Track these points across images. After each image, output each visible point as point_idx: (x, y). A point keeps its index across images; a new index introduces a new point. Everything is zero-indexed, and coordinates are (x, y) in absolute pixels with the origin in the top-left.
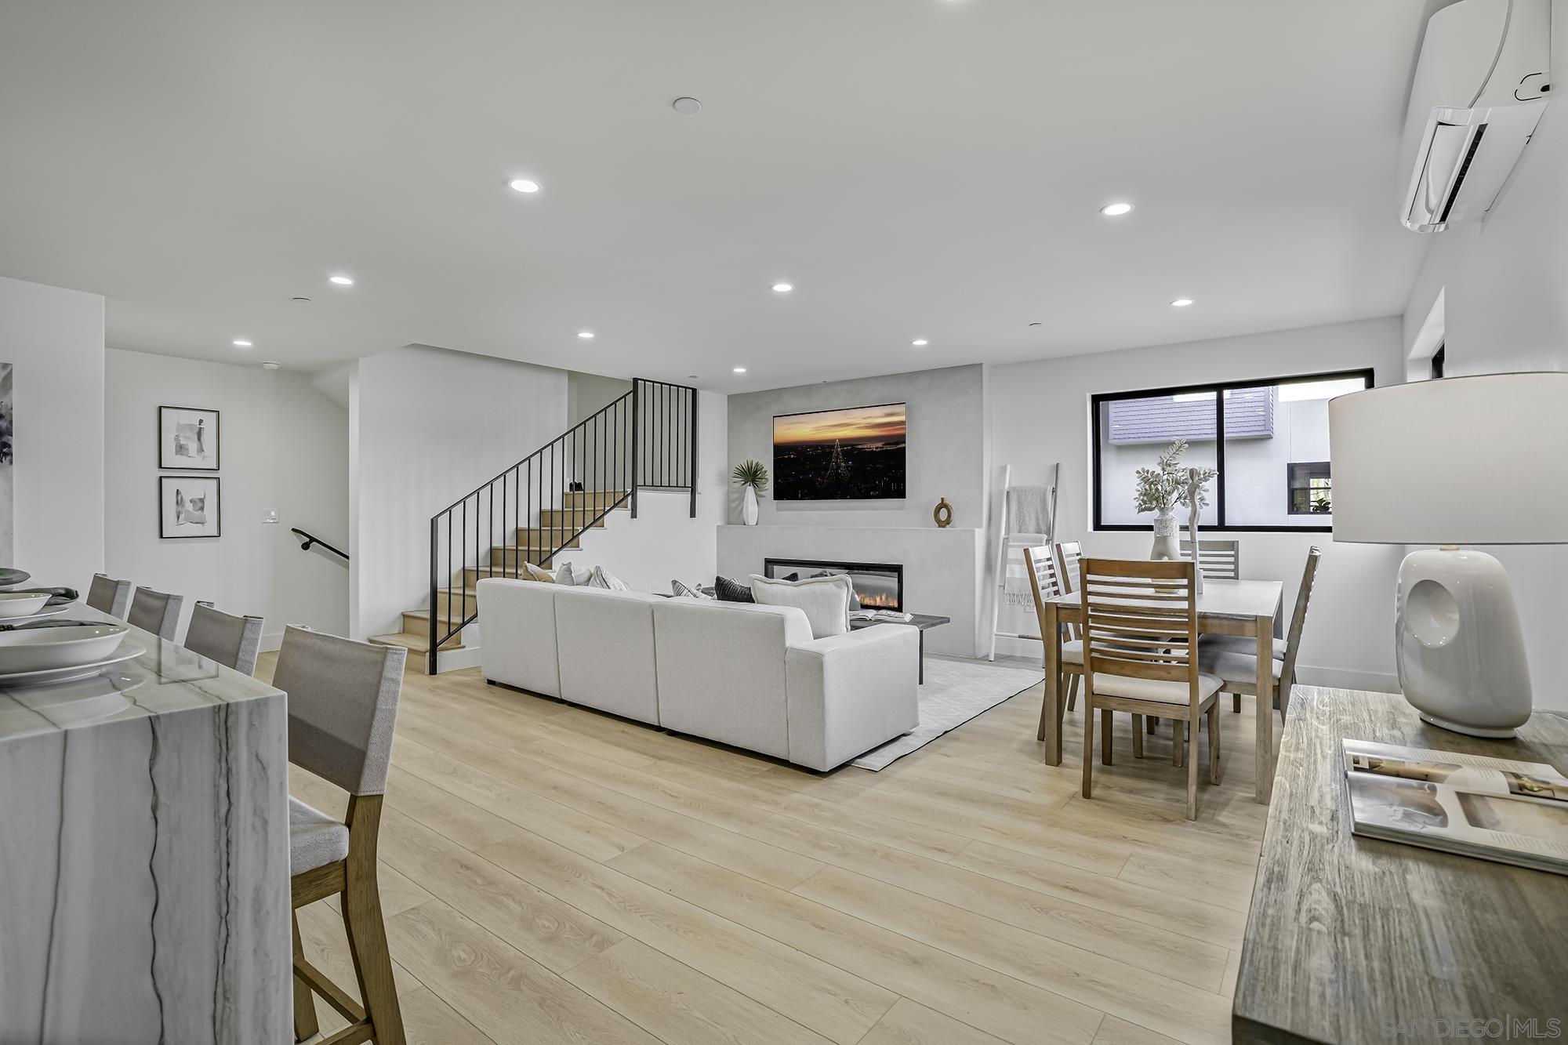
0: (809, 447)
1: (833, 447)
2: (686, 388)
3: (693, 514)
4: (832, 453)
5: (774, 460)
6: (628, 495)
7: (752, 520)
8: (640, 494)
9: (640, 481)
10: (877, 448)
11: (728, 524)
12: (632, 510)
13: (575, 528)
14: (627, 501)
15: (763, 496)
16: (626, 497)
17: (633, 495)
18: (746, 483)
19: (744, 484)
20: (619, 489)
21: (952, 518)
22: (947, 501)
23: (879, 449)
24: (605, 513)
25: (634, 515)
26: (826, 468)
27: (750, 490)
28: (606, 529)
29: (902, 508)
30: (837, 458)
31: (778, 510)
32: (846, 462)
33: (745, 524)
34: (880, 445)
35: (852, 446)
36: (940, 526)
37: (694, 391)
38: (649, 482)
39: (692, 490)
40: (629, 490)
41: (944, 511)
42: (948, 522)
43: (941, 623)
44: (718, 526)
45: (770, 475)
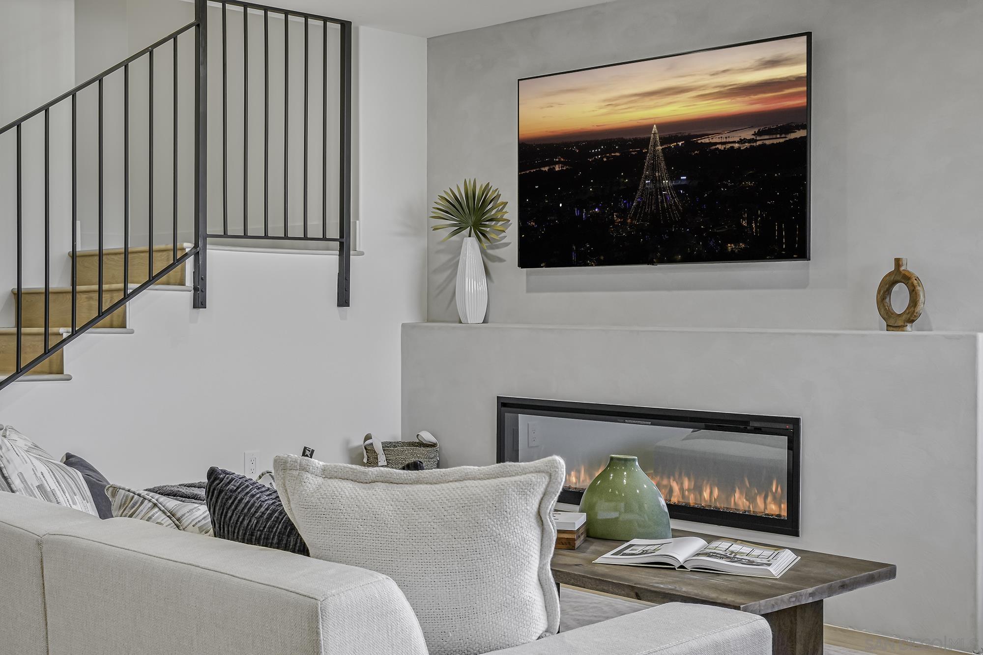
0: (595, 144)
1: (645, 142)
2: (325, 20)
3: (343, 300)
4: (642, 156)
5: (521, 178)
6: (186, 256)
7: (474, 312)
8: (215, 254)
9: (214, 226)
10: (742, 141)
11: (428, 321)
12: (196, 289)
13: (52, 330)
14: (183, 270)
15: (501, 260)
16: (178, 261)
17: (197, 254)
18: (461, 229)
19: (455, 233)
20: (162, 241)
21: (920, 307)
22: (909, 267)
23: (747, 145)
24: (127, 297)
25: (199, 302)
26: (630, 192)
27: (470, 246)
28: (132, 332)
29: (802, 284)
30: (654, 167)
31: (529, 290)
32: (674, 176)
33: (461, 322)
34: (748, 134)
35: (688, 139)
36: (889, 327)
37: (346, 27)
38: (235, 227)
39: (342, 244)
40: (188, 246)
41: (900, 293)
42: (911, 316)
43: (871, 580)
44: (403, 325)
45: (512, 212)
